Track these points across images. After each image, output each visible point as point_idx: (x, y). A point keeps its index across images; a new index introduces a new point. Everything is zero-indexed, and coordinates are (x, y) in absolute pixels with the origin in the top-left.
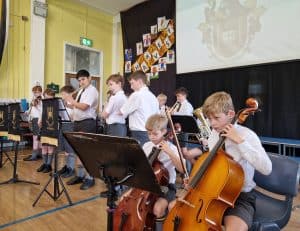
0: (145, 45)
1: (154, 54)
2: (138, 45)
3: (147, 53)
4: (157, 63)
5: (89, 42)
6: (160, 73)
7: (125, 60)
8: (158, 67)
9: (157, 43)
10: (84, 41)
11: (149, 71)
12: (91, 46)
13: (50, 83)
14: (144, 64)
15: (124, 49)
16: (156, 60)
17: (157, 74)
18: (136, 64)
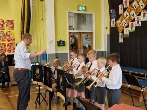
0: (125, 7)
1: (131, 13)
2: (120, 6)
3: (126, 13)
4: (134, 20)
5: (84, 8)
6: (136, 27)
7: (111, 18)
8: (135, 23)
9: (133, 4)
10: (81, 8)
11: (128, 26)
12: (85, 10)
13: (59, 40)
14: (124, 21)
15: (110, 9)
16: (133, 18)
17: (134, 29)
18: (119, 21)
